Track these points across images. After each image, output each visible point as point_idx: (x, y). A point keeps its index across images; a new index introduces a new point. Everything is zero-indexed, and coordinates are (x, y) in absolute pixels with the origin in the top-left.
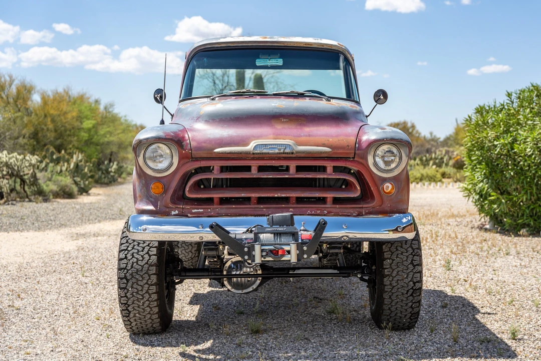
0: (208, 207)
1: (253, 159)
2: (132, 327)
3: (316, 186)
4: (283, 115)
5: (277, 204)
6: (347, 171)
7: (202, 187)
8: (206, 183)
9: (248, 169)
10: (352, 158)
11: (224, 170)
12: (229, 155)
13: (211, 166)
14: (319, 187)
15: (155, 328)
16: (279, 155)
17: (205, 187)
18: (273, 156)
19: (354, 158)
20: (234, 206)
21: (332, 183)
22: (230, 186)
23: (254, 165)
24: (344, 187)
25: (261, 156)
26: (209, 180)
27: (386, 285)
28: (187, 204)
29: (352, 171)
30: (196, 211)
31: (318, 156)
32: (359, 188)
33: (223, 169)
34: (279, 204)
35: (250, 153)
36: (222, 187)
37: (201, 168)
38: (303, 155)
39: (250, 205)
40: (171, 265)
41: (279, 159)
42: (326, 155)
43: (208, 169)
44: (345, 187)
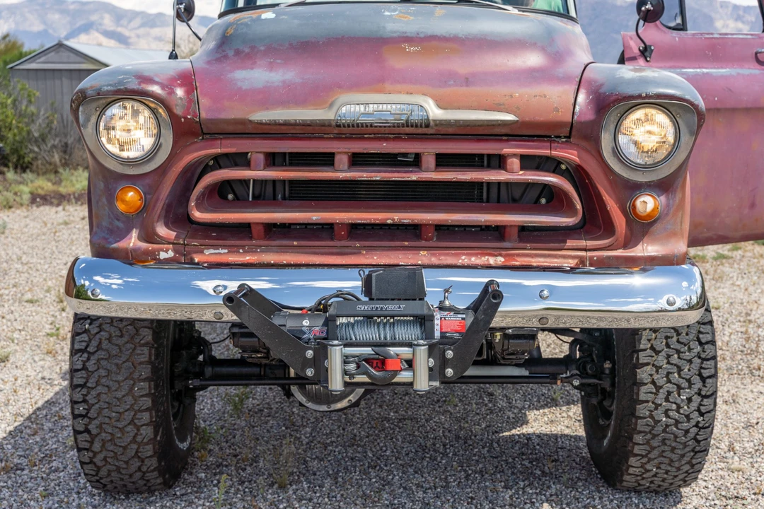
0: (238, 243)
1: (339, 137)
2: (101, 478)
3: (481, 200)
4: (407, 37)
5: (392, 240)
6: (552, 165)
7: (230, 197)
8: (239, 190)
9: (327, 160)
10: (565, 137)
11: (278, 160)
12: (283, 127)
13: (248, 153)
14: (488, 201)
15: (148, 481)
16: (397, 130)
17: (237, 198)
18: (382, 130)
19: (569, 137)
20: (295, 243)
21: (517, 194)
22: (291, 198)
23: (342, 150)
24: (543, 201)
25: (356, 130)
26: (244, 182)
27: (641, 418)
28: (193, 237)
29: (563, 167)
30: (212, 251)
31: (486, 132)
32: (579, 206)
33: (273, 160)
34: (398, 240)
35: (330, 125)
36: (275, 198)
37: (226, 155)
38: (451, 130)
39: (332, 239)
40: (184, 352)
41: (398, 137)
42: (504, 131)
43: (240, 160)
44: (547, 202)
